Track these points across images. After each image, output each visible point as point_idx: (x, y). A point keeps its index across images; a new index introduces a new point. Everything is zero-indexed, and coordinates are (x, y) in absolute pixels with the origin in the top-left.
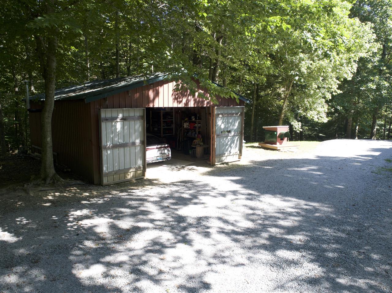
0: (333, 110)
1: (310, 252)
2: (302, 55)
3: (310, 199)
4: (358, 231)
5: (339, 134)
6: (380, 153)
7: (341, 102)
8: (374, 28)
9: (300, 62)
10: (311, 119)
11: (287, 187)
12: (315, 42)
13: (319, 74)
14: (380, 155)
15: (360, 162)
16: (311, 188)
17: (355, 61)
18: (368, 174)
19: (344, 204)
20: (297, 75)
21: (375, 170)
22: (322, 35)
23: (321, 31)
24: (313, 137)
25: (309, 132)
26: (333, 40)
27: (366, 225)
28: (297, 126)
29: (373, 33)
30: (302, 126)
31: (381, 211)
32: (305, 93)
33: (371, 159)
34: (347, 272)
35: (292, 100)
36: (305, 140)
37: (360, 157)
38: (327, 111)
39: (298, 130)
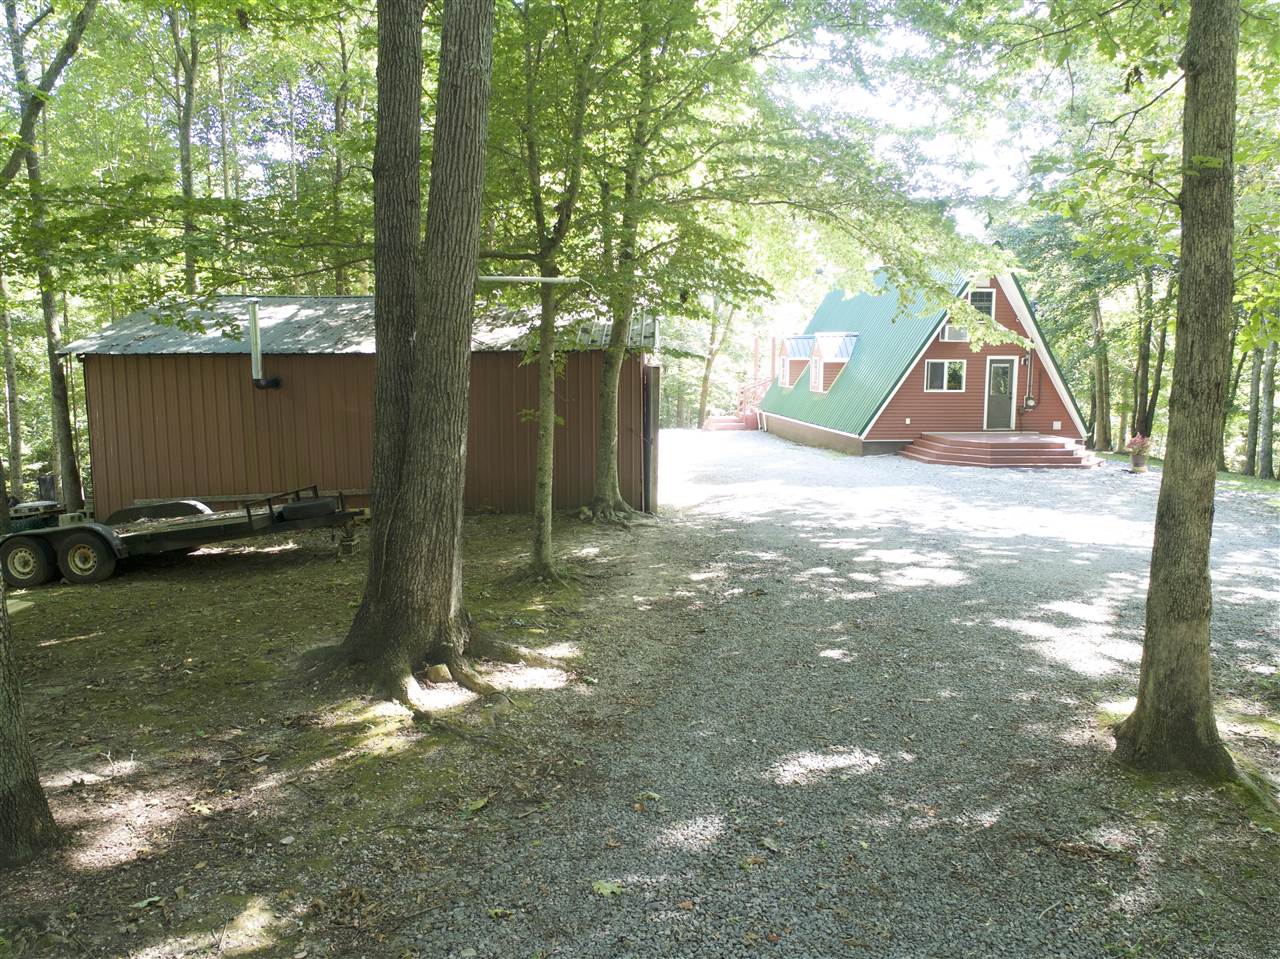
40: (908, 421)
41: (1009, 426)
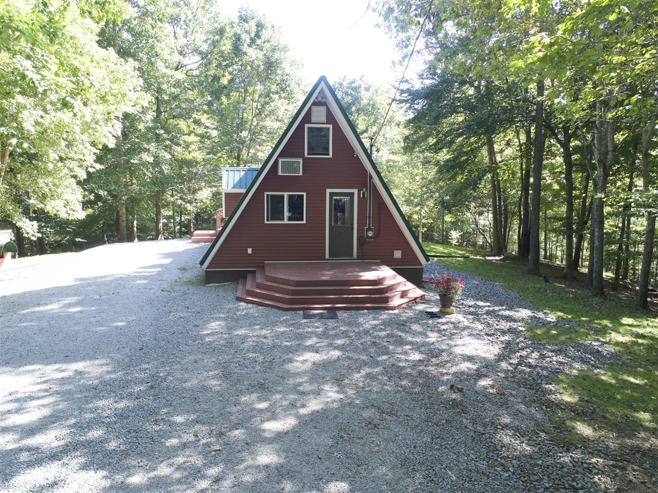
0: (92, 197)
1: (78, 453)
2: (20, 98)
3: (68, 358)
4: (152, 387)
5: (110, 235)
6: (171, 259)
7: (104, 183)
8: (139, 69)
9: (19, 112)
10: (55, 215)
11: (21, 346)
12: (42, 79)
13: (59, 135)
14: (171, 263)
15: (145, 278)
16: (67, 339)
17: (117, 118)
18: (157, 294)
19: (127, 351)
20: (13, 136)
21: (166, 286)
22: (54, 68)
23: (49, 61)
24: (65, 245)
25: (57, 237)
26: (74, 79)
27: (161, 375)
28: (30, 229)
29: (139, 76)
30: (40, 227)
31: (181, 347)
32: (36, 167)
33: (159, 271)
34: (141, 461)
35: (13, 181)
36: (51, 253)
37: (144, 270)
38: (81, 199)
39: (33, 235)
40: (250, 251)
41: (352, 256)
